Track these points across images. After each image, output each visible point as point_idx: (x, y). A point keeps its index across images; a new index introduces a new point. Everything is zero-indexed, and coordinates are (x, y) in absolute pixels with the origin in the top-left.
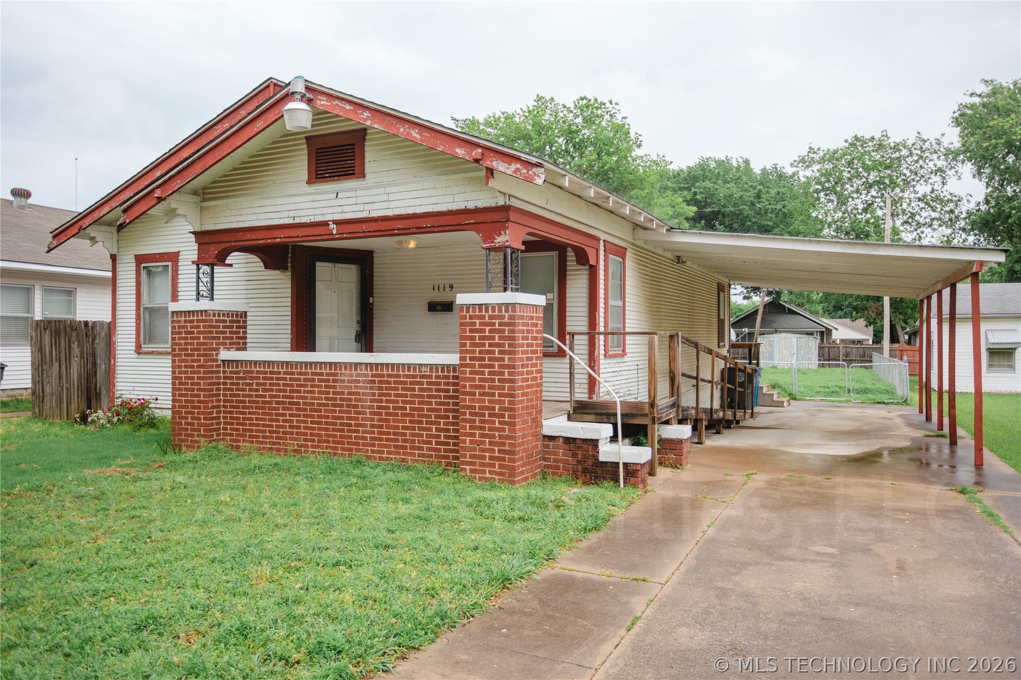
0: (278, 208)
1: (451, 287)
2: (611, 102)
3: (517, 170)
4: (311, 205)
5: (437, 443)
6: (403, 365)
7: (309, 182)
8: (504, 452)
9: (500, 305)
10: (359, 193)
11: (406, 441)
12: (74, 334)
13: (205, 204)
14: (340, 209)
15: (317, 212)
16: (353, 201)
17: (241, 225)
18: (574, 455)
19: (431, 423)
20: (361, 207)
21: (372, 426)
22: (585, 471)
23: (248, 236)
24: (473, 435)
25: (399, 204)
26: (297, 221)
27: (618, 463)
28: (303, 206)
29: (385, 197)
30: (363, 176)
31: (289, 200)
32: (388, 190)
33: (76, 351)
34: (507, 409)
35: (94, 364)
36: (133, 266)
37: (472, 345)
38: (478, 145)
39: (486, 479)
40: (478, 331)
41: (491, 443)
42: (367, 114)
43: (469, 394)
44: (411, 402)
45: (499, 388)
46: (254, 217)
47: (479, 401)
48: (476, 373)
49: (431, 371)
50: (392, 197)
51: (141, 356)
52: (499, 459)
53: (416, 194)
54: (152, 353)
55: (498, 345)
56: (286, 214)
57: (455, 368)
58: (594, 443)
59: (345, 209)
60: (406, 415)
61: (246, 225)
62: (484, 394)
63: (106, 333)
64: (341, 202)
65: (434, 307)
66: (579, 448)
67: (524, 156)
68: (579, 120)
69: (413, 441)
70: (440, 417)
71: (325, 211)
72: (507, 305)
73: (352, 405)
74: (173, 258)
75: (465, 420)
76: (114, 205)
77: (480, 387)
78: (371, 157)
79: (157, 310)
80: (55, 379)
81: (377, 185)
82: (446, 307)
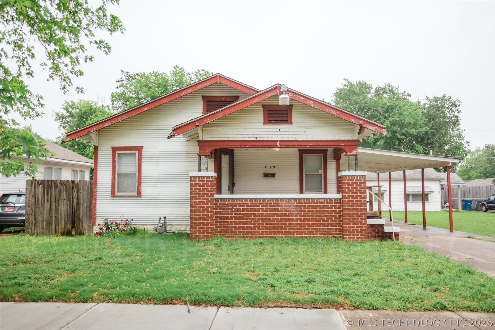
0: (248, 133)
1: (274, 167)
3: (376, 129)
4: (266, 133)
5: (328, 229)
6: (312, 199)
7: (265, 123)
8: (363, 230)
9: (360, 176)
10: (290, 130)
11: (313, 229)
12: (64, 187)
13: (205, 128)
14: (281, 136)
15: (268, 136)
16: (288, 133)
17: (227, 139)
18: (374, 230)
19: (325, 221)
20: (291, 136)
21: (297, 224)
22: (379, 236)
23: (231, 144)
24: (350, 224)
25: (310, 136)
26: (258, 139)
27: (392, 232)
28: (261, 133)
29: (303, 133)
30: (291, 123)
31: (253, 130)
32: (304, 130)
33: (64, 195)
34: (363, 214)
35: (78, 203)
36: (110, 153)
37: (348, 191)
38: (361, 119)
39: (356, 240)
40: (351, 185)
41: (357, 227)
42: (311, 102)
43: (347, 209)
44: (315, 214)
45: (360, 206)
46: (235, 136)
47: (352, 211)
48: (350, 201)
49: (325, 201)
50: (306, 133)
51: (115, 198)
52: (361, 232)
53: (317, 133)
54: (124, 196)
55: (359, 191)
56: (252, 136)
57: (340, 199)
58: (382, 226)
59: (283, 136)
60: (313, 219)
61: (230, 139)
62: (354, 209)
63: (88, 188)
64: (282, 133)
65: (266, 175)
66: (376, 228)
69: (317, 229)
70: (329, 219)
71: (273, 136)
73: (287, 216)
74: (140, 149)
75: (346, 219)
76: (114, 122)
77: (352, 206)
78: (295, 116)
79: (126, 175)
80: (46, 212)
81: (299, 127)
82: (273, 175)
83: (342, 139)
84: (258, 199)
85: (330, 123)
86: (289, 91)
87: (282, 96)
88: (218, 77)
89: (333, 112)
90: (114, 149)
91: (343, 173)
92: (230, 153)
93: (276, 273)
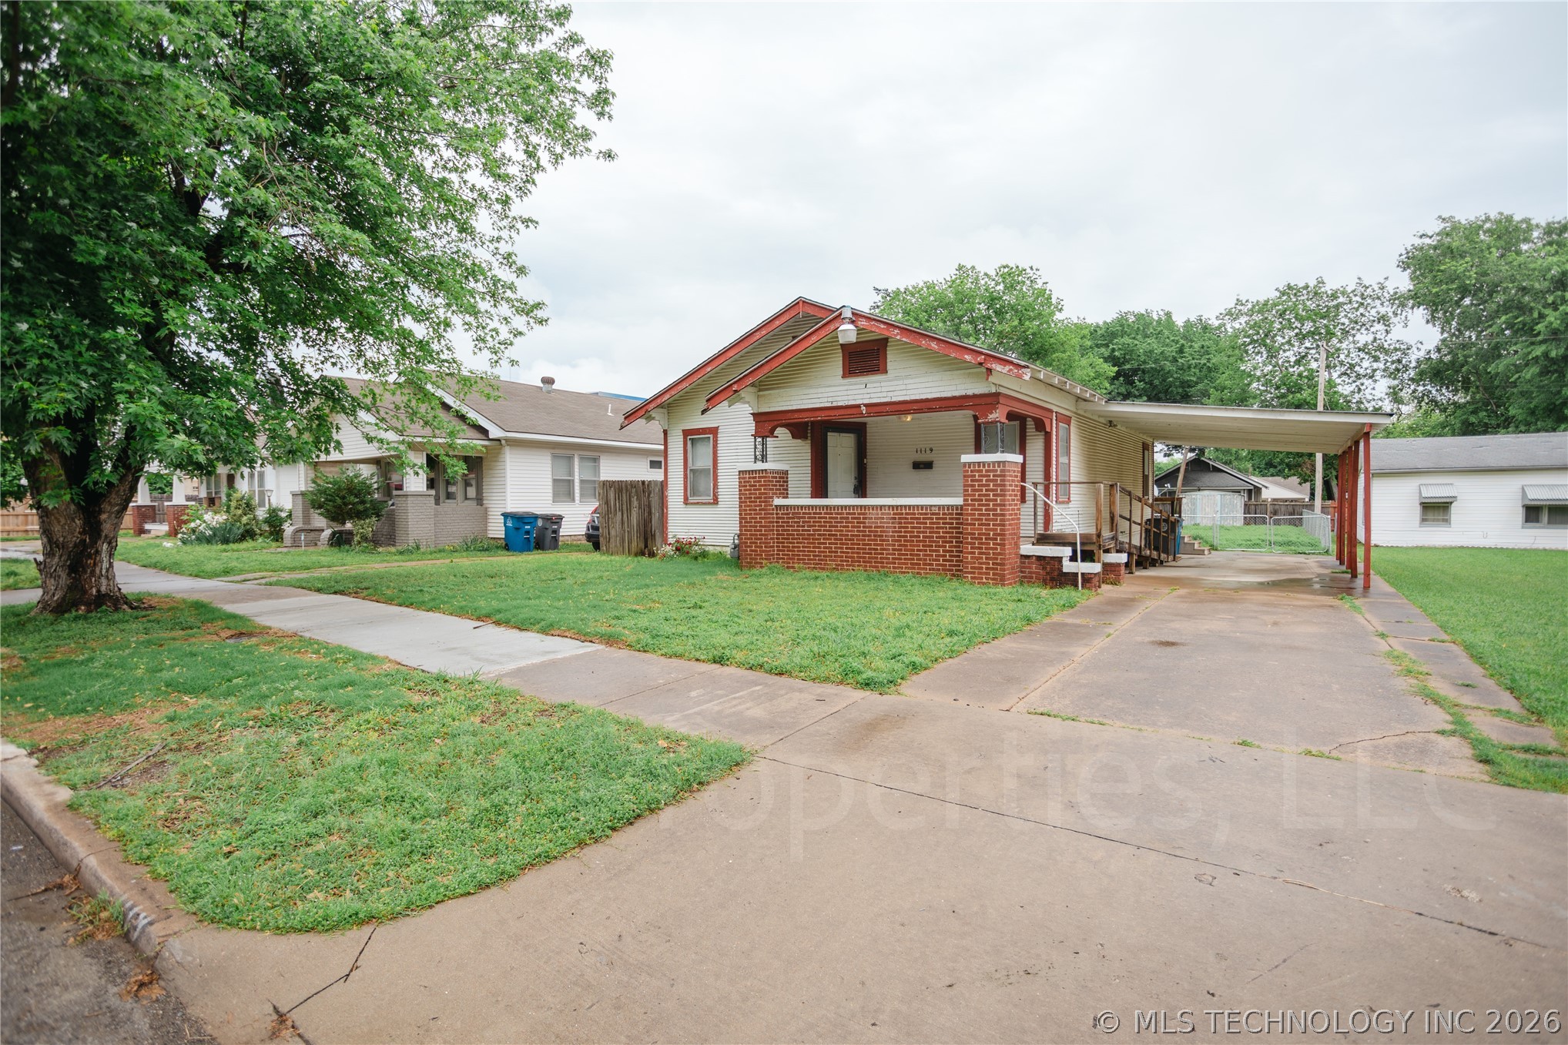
0: (820, 396)
1: (931, 450)
2: (1031, 268)
3: (1010, 370)
4: (845, 393)
5: (944, 560)
6: (918, 506)
7: (844, 377)
8: (997, 564)
9: (994, 463)
10: (883, 384)
11: (920, 560)
12: (634, 490)
13: (762, 393)
14: (868, 396)
15: (850, 398)
16: (879, 390)
17: (790, 408)
18: (1044, 568)
19: (939, 546)
20: (885, 394)
21: (894, 550)
22: (1052, 579)
23: (796, 416)
24: (974, 553)
25: (915, 391)
26: (835, 404)
27: (1077, 574)
28: (839, 394)
29: (904, 387)
30: (885, 371)
31: (828, 389)
32: (906, 382)
33: (635, 503)
34: (999, 535)
35: (650, 513)
36: (681, 439)
37: (973, 490)
38: (981, 353)
39: (984, 583)
40: (977, 481)
41: (987, 558)
42: (896, 331)
43: (970, 524)
44: (923, 532)
45: (993, 520)
47: (978, 529)
48: (976, 510)
49: (939, 510)
50: (908, 387)
51: (687, 506)
52: (993, 569)
53: (927, 385)
54: (698, 503)
55: (992, 490)
56: (826, 400)
57: (961, 506)
58: (1059, 559)
59: (872, 395)
60: (920, 541)
61: (794, 408)
62: (982, 524)
63: (659, 490)
64: (869, 391)
65: (917, 466)
66: (1048, 564)
67: (1015, 361)
68: (1001, 287)
69: (925, 560)
70: (946, 542)
71: (856, 397)
72: (999, 463)
73: (878, 535)
74: (714, 431)
75: (967, 543)
76: (673, 393)
77: (979, 520)
78: (893, 359)
79: (701, 471)
80: (618, 525)
81: (897, 378)
82: (928, 465)
83: (970, 392)
84: (834, 506)
87: (842, 328)
88: (804, 303)
89: (934, 345)
90: (686, 433)
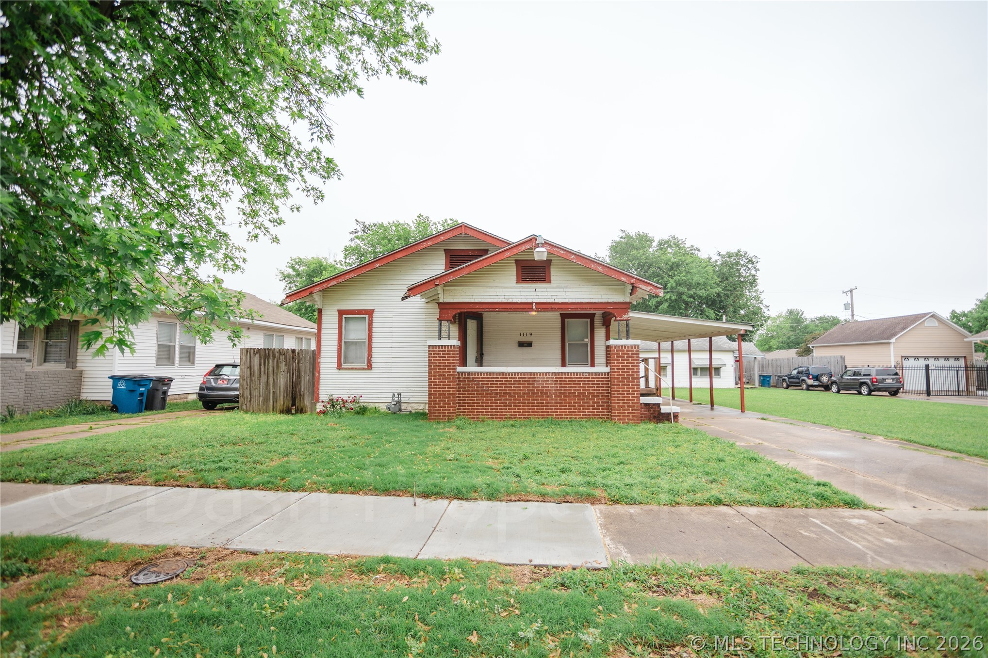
0: (498, 294)
1: (531, 334)
3: (651, 289)
4: (519, 294)
5: (593, 409)
6: (574, 373)
7: (518, 282)
8: (635, 410)
9: (632, 346)
10: (548, 290)
11: (576, 409)
12: (282, 357)
13: (447, 288)
14: (537, 297)
15: (522, 297)
16: (546, 293)
17: (472, 301)
18: (649, 411)
19: (590, 399)
20: (550, 297)
21: (556, 403)
22: (654, 417)
23: (477, 307)
24: (619, 403)
25: (572, 297)
26: (510, 301)
27: (671, 413)
28: (514, 294)
29: (564, 293)
30: (550, 282)
31: (504, 290)
32: (565, 290)
33: (283, 366)
34: (636, 391)
35: (299, 376)
36: (336, 317)
37: (618, 363)
38: (633, 277)
39: (627, 423)
40: (621, 357)
41: (628, 406)
43: (616, 385)
44: (578, 390)
45: (632, 382)
46: (482, 297)
47: (622, 388)
48: (620, 375)
49: (589, 375)
50: (567, 293)
51: (341, 371)
52: (632, 413)
53: (581, 293)
54: (352, 369)
55: (631, 363)
56: (503, 297)
57: (608, 373)
58: (658, 405)
59: (540, 297)
60: (576, 396)
61: (476, 301)
62: (624, 385)
63: (310, 358)
64: (538, 294)
65: (521, 344)
66: (652, 408)
67: (655, 284)
69: (580, 409)
70: (594, 396)
71: (527, 297)
72: (635, 346)
73: (544, 393)
74: (370, 313)
75: (615, 397)
77: (622, 381)
78: (554, 273)
79: (356, 343)
80: (262, 386)
81: (559, 287)
82: (529, 344)
83: (611, 300)
84: (509, 373)
85: (596, 282)
86: (546, 243)
87: (538, 249)
88: (463, 227)
89: (600, 269)
90: (341, 313)
91: (612, 342)
92: (478, 317)
93: (525, 461)
